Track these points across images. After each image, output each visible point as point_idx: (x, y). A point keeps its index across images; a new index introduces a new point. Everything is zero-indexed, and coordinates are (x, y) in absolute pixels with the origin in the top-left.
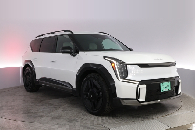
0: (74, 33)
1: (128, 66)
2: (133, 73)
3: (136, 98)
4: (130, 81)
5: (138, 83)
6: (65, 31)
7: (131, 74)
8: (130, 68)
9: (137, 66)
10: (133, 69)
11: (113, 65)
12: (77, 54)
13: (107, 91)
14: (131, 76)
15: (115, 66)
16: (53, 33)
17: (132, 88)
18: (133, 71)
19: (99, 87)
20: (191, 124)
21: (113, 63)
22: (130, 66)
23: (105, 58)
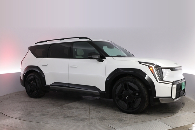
0: (93, 40)
1: (163, 69)
2: (167, 76)
3: (170, 96)
4: (167, 82)
5: (172, 83)
6: (80, 38)
7: (165, 76)
8: (165, 71)
9: (169, 69)
10: (167, 72)
11: (151, 69)
12: (104, 60)
13: (146, 92)
14: (166, 78)
15: (153, 69)
16: (63, 39)
17: (169, 88)
18: (167, 74)
19: (137, 89)
20: (191, 125)
21: (152, 67)
22: (164, 69)
23: (140, 63)
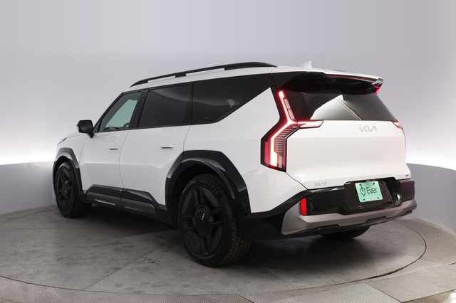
20: (446, 294)
